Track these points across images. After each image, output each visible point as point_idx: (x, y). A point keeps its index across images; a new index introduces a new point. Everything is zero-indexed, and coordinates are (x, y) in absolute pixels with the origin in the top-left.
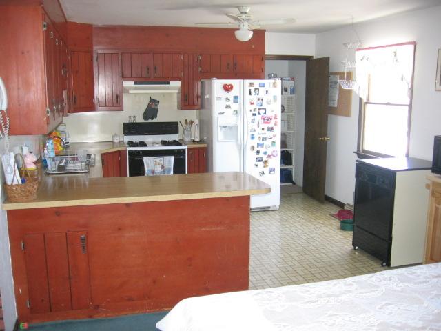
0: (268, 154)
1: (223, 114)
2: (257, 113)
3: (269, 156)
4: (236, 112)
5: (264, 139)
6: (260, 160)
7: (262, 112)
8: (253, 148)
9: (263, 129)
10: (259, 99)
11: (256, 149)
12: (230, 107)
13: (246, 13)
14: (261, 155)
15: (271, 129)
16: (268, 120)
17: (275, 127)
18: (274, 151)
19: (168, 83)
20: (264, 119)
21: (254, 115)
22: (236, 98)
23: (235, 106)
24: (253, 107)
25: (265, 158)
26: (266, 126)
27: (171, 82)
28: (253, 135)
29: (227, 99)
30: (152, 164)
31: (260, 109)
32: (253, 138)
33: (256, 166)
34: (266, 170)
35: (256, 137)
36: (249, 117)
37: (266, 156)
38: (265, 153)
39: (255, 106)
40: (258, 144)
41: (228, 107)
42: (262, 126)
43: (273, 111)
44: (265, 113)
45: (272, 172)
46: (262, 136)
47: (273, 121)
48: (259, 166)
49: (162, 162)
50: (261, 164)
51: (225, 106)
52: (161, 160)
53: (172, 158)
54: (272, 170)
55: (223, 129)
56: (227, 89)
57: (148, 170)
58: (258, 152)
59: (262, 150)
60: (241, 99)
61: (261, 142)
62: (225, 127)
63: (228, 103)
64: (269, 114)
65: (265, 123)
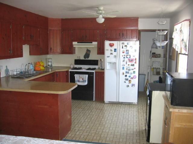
0: (131, 77)
1: (109, 57)
2: (126, 57)
3: (132, 78)
4: (115, 56)
5: (129, 70)
6: (127, 80)
7: (128, 56)
8: (123, 74)
9: (129, 65)
10: (127, 51)
11: (125, 74)
12: (112, 54)
13: (101, 10)
14: (127, 77)
15: (133, 65)
16: (131, 60)
17: (135, 64)
18: (134, 76)
19: (92, 43)
20: (129, 60)
21: (124, 58)
22: (115, 50)
23: (115, 54)
24: (124, 54)
25: (129, 79)
26: (130, 63)
27: (93, 42)
28: (123, 67)
29: (111, 50)
30: (78, 77)
31: (127, 55)
32: (123, 69)
33: (125, 82)
34: (130, 85)
35: (125, 68)
36: (122, 59)
37: (130, 78)
38: (130, 77)
39: (125, 54)
40: (126, 72)
41: (111, 54)
42: (128, 63)
43: (134, 56)
44: (130, 57)
45: (133, 86)
46: (128, 68)
47: (134, 61)
48: (126, 82)
49: (83, 77)
50: (127, 82)
51: (110, 53)
52: (82, 76)
53: (87, 76)
54: (133, 85)
55: (110, 64)
56: (111, 45)
57: (77, 80)
58: (126, 76)
59: (128, 75)
60: (118, 50)
61: (127, 71)
62: (111, 63)
63: (112, 52)
64: (132, 58)
65: (130, 62)
